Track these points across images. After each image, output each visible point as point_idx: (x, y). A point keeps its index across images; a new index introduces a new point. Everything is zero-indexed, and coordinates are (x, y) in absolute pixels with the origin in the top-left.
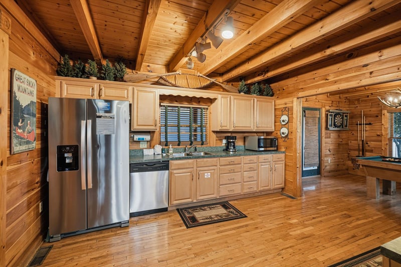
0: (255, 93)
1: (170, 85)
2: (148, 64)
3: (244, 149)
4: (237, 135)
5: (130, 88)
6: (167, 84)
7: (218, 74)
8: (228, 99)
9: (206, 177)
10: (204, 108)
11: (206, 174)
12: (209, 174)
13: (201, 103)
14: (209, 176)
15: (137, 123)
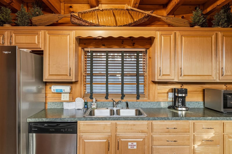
0: (218, 25)
1: (87, 24)
2: (69, 5)
3: (202, 107)
4: (189, 88)
5: (42, 33)
6: (84, 23)
7: (160, 5)
8: (172, 36)
9: (129, 147)
10: (141, 52)
11: (130, 144)
12: (135, 144)
13: (136, 46)
14: (135, 147)
15: (49, 72)
